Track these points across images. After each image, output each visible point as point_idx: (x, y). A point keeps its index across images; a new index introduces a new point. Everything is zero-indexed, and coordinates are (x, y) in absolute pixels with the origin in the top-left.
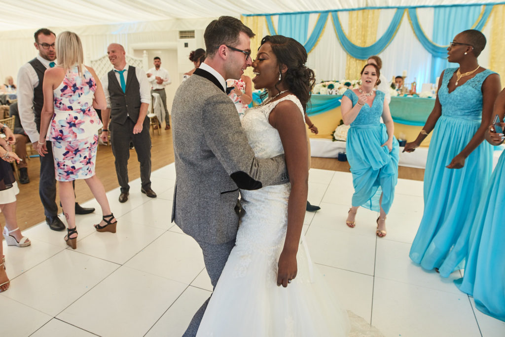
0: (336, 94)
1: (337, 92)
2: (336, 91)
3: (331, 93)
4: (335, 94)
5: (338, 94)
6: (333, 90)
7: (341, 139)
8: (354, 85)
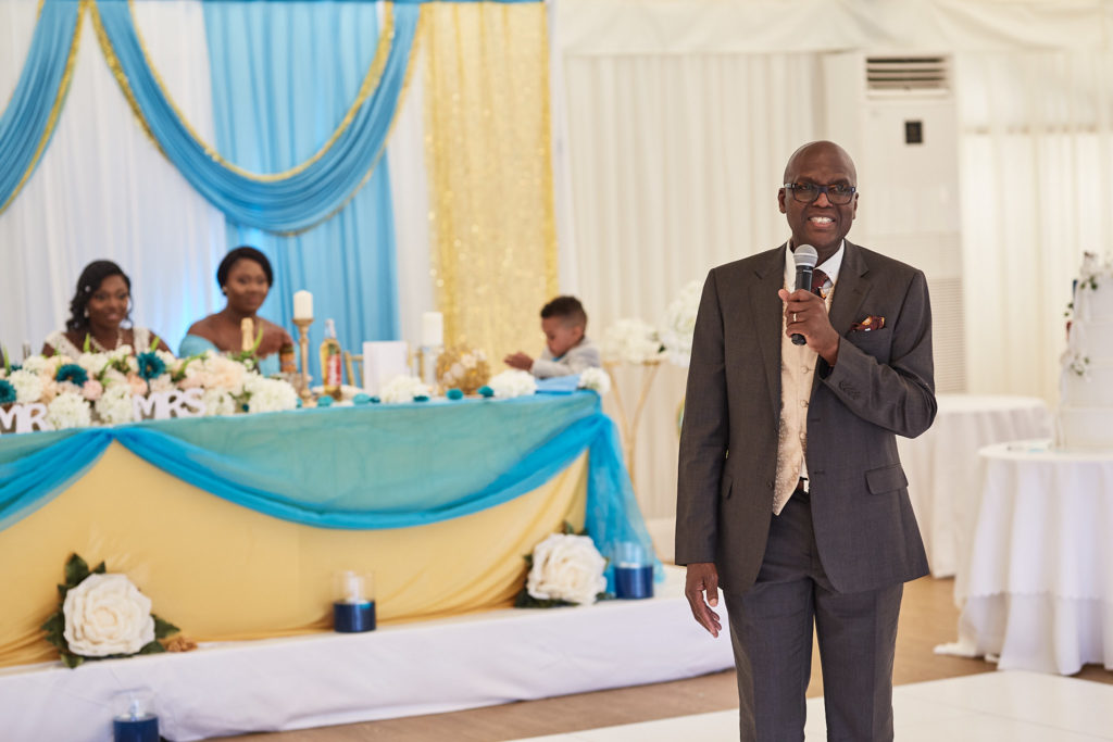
0: (36, 427)
1: (37, 419)
2: (34, 413)
3: (8, 425)
4: (30, 430)
5: (45, 427)
6: (15, 409)
7: (102, 650)
8: (99, 377)
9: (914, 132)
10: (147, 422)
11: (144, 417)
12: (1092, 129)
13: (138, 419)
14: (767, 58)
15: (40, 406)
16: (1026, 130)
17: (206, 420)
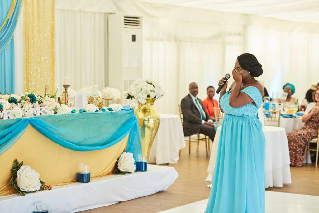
0: (9, 118)
1: (9, 115)
2: (8, 113)
3: (2, 117)
4: (7, 119)
5: (11, 118)
6: (3, 112)
7: (30, 190)
8: (20, 102)
9: (134, 38)
10: (35, 116)
11: (35, 115)
12: (162, 40)
13: (33, 116)
14: (95, 13)
15: (9, 111)
16: (149, 40)
17: (50, 116)
